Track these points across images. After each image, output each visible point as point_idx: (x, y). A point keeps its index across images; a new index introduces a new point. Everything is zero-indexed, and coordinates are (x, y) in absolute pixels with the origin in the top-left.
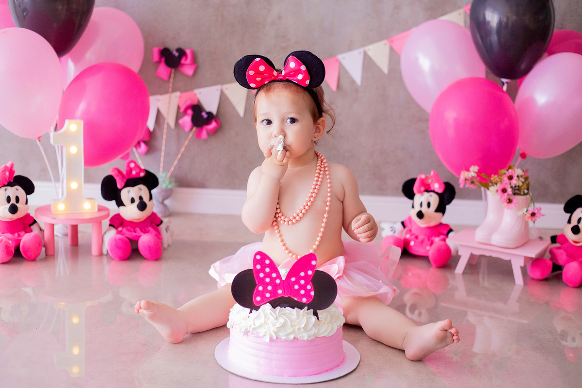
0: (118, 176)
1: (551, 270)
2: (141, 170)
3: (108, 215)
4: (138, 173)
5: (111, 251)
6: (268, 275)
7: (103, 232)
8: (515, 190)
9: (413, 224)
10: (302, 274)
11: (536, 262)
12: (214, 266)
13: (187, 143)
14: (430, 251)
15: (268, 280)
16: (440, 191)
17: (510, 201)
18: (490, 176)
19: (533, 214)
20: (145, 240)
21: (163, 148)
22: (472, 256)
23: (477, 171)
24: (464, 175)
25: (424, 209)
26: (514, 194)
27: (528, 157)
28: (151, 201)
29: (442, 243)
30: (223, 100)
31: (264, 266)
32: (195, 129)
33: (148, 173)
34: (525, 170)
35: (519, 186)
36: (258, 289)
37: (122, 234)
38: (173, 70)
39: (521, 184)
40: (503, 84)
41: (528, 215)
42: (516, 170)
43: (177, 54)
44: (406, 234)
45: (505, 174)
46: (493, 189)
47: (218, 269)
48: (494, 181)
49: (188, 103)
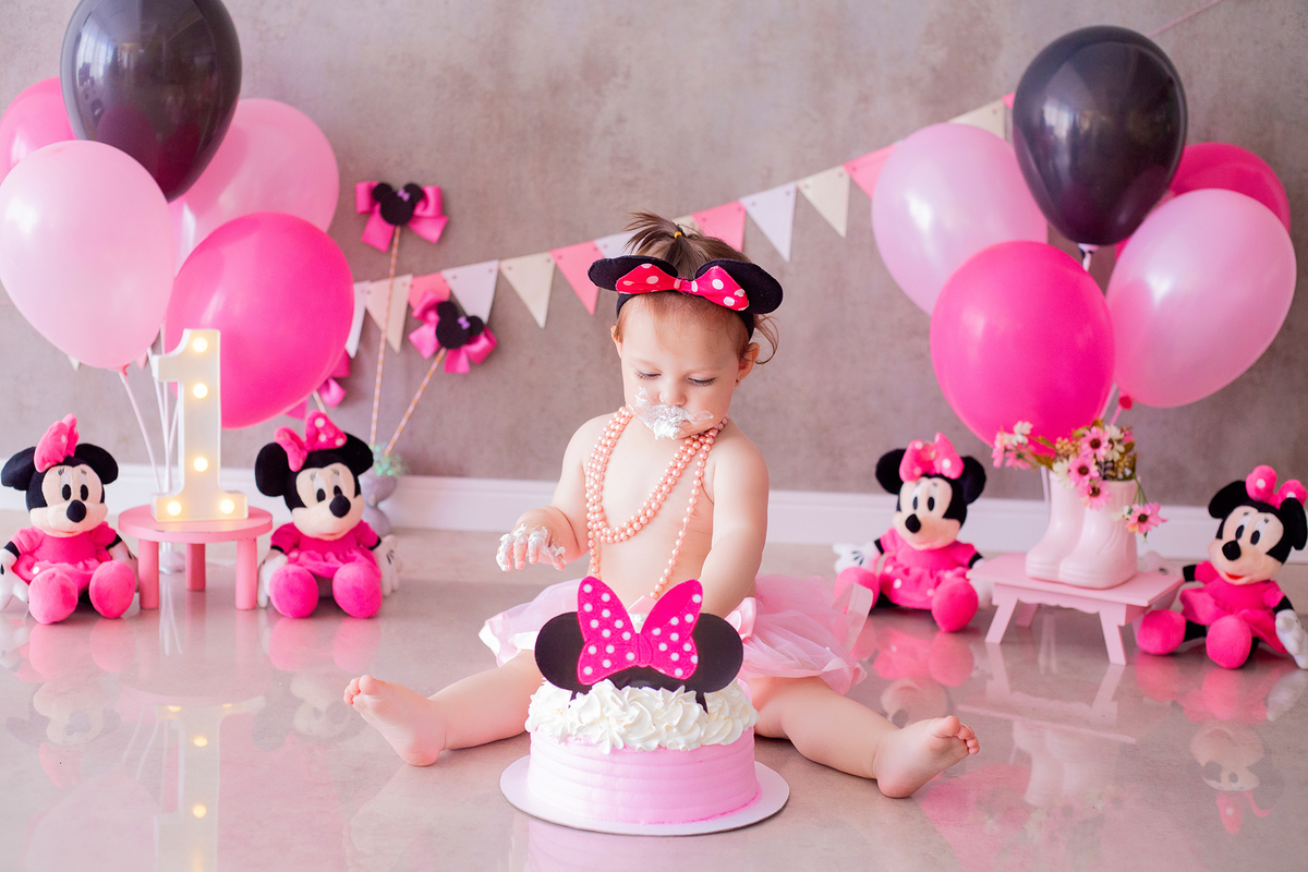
0: (290, 444)
1: (1182, 633)
2: (338, 433)
3: (270, 525)
4: (331, 440)
5: (277, 600)
6: (607, 624)
7: (260, 561)
8: (1105, 469)
9: (899, 543)
10: (674, 621)
11: (1152, 617)
12: (491, 624)
13: (426, 381)
14: (935, 598)
15: (606, 633)
16: (954, 475)
17: (1095, 492)
18: (1054, 442)
19: (1143, 519)
20: (347, 575)
21: (377, 392)
22: (1021, 608)
23: (1028, 432)
24: (1002, 440)
25: (922, 512)
26: (1105, 478)
27: (1135, 405)
28: (359, 497)
29: (961, 580)
30: (503, 291)
31: (598, 606)
32: (443, 352)
33: (351, 440)
34: (1125, 428)
35: (1112, 461)
36: (587, 651)
37: (301, 565)
38: (398, 230)
39: (1117, 457)
40: (1083, 254)
41: (1133, 519)
42: (1107, 428)
43: (406, 197)
44: (885, 565)
45: (1084, 435)
46: (1060, 467)
47: (499, 630)
48: (1061, 452)
49: (430, 297)
